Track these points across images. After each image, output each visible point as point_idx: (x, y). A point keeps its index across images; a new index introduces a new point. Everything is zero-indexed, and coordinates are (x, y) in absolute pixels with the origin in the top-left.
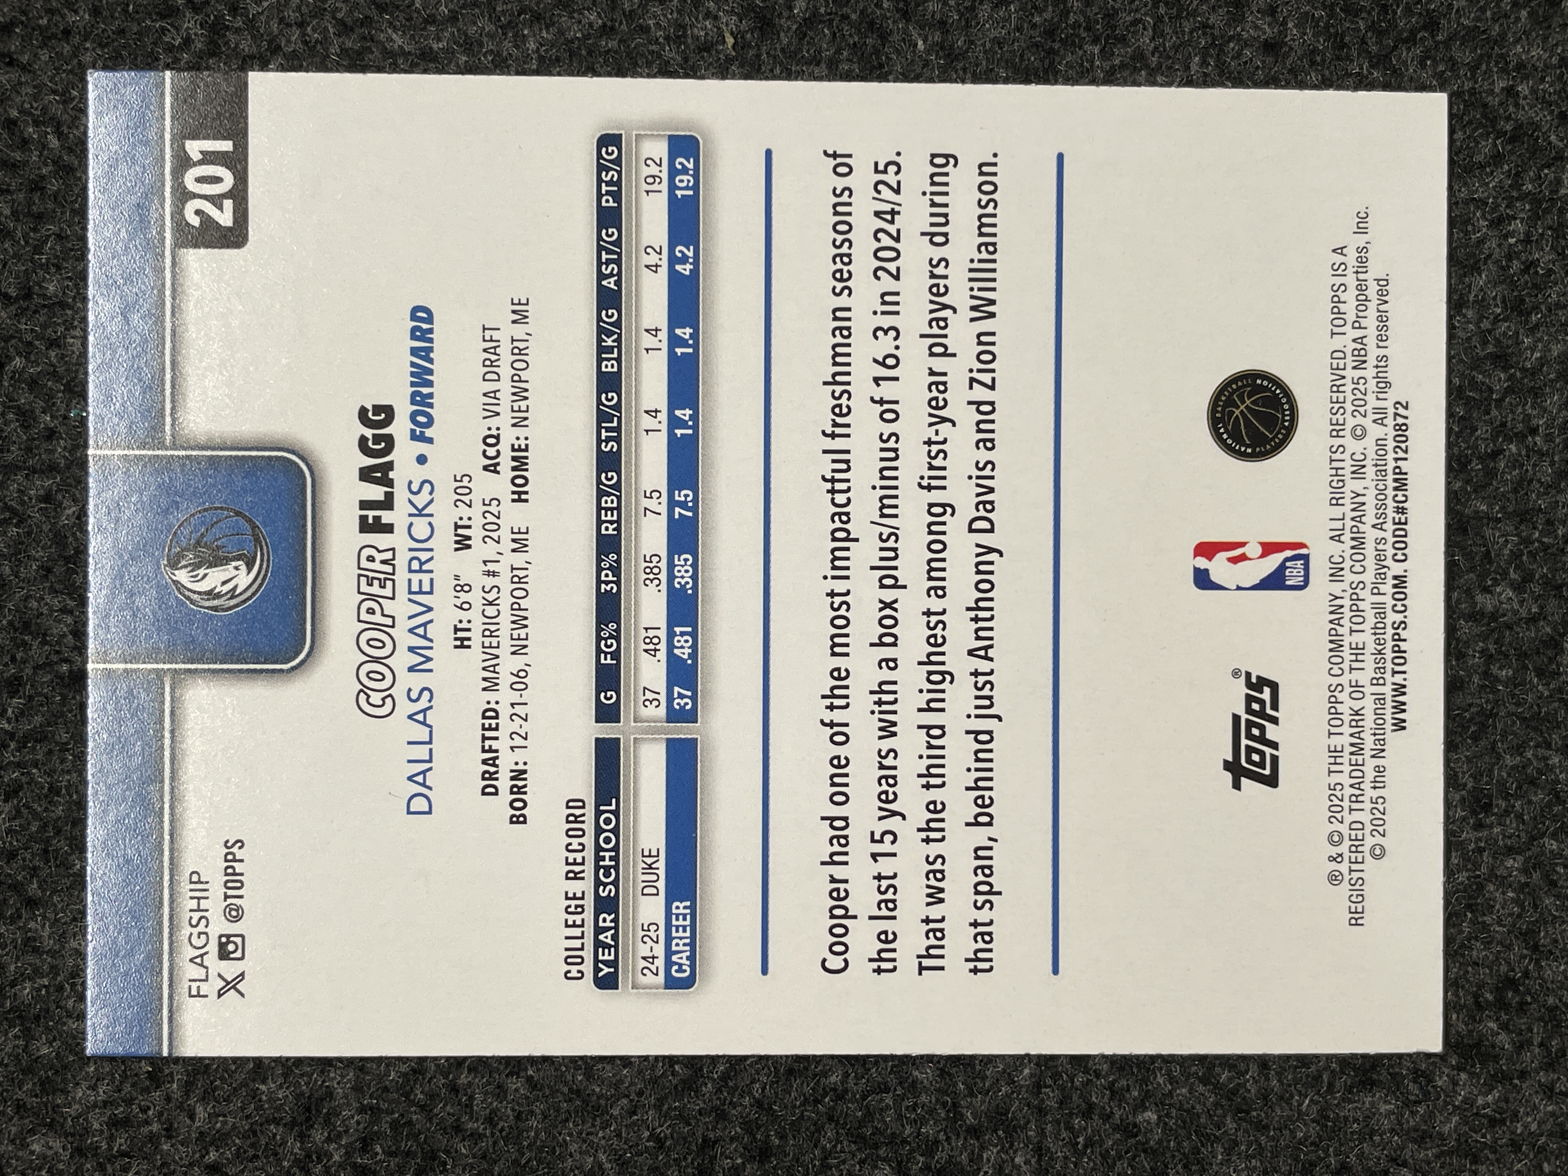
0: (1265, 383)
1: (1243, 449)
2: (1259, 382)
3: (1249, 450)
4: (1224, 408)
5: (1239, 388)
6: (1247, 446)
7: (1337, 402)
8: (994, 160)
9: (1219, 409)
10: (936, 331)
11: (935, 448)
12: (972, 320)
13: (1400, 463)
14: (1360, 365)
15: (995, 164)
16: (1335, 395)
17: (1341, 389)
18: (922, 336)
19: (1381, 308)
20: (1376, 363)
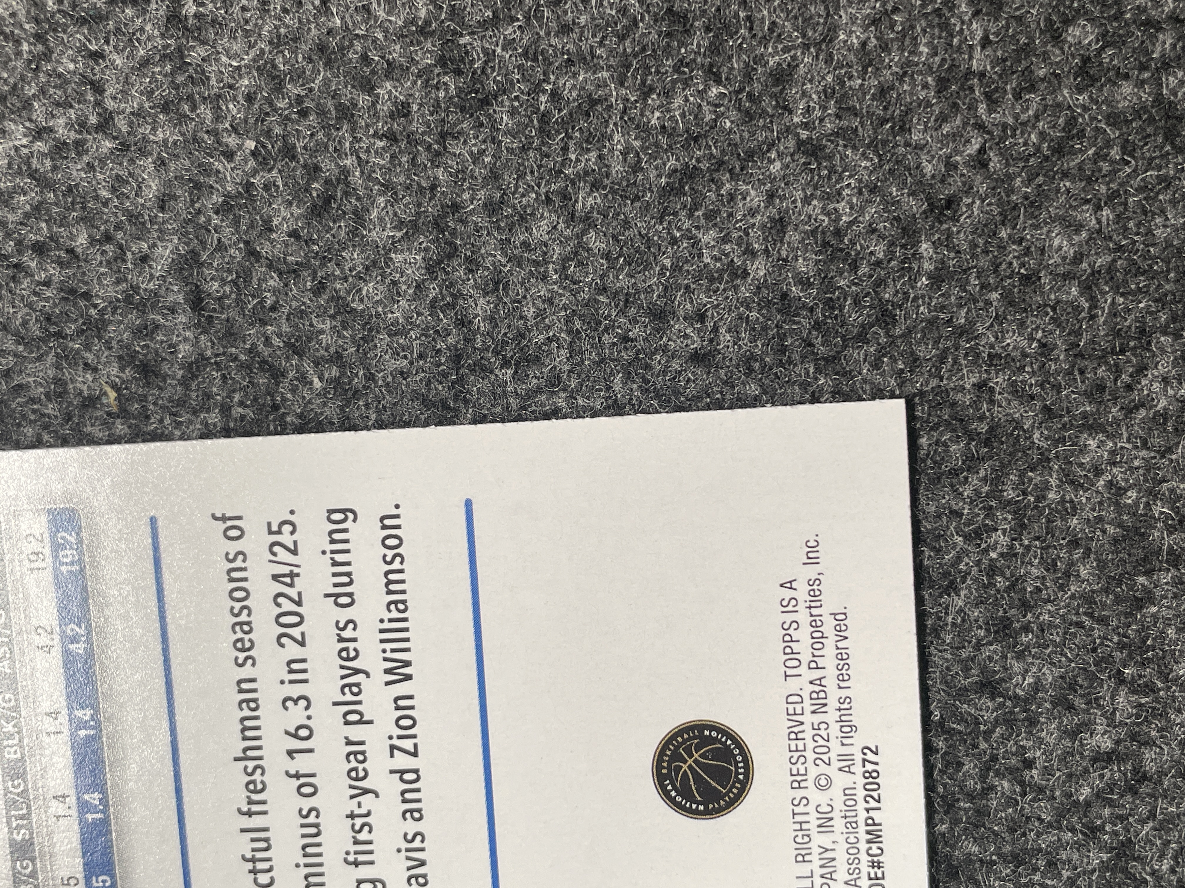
0: (714, 734)
1: (694, 806)
2: (707, 733)
3: (701, 808)
4: (669, 763)
5: (685, 741)
6: (698, 803)
7: (797, 751)
8: (395, 512)
9: (665, 764)
10: (349, 697)
11: (359, 822)
12: (388, 684)
13: (872, 813)
14: (820, 707)
15: (397, 516)
16: (793, 744)
17: (800, 736)
18: (335, 704)
19: (840, 644)
20: (838, 705)
